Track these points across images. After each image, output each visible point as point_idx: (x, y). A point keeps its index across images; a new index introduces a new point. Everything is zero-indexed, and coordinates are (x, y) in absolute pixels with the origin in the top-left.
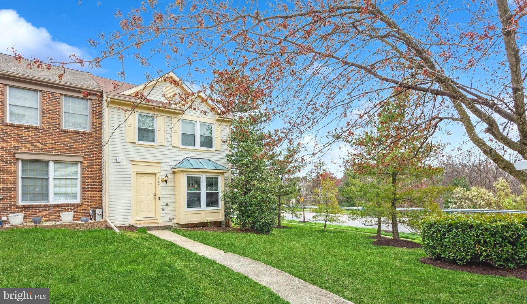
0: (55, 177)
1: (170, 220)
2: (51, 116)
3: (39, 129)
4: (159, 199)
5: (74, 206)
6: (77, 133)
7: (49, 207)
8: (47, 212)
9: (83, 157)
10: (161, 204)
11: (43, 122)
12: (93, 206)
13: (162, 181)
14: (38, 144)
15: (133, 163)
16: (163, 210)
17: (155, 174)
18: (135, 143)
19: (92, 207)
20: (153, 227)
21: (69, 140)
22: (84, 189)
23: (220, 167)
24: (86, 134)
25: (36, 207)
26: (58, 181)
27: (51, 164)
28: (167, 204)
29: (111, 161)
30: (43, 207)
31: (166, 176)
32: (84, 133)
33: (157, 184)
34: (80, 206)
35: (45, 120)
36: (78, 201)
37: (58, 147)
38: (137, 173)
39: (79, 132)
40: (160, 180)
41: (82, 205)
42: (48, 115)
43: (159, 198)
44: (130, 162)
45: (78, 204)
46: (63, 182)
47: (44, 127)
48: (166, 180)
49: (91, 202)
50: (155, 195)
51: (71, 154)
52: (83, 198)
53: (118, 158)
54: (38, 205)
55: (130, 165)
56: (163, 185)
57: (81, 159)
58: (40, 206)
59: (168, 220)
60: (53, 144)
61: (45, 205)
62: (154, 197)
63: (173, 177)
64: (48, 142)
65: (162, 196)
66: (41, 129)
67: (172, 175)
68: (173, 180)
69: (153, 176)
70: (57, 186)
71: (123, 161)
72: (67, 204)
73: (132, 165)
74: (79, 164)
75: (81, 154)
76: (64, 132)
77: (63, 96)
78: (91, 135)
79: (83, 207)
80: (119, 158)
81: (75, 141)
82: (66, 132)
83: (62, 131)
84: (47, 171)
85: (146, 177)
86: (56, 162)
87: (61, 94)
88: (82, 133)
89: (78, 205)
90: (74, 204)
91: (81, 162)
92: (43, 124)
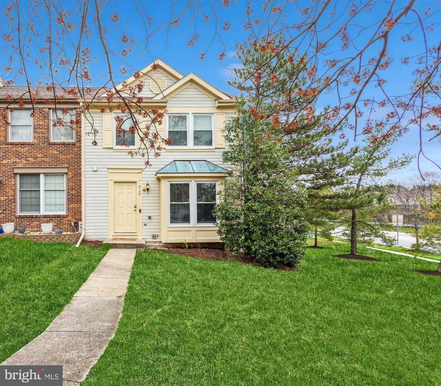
0: (46, 189)
1: (154, 237)
2: (41, 130)
3: (31, 144)
4: (140, 212)
5: (60, 217)
6: (62, 144)
7: (39, 218)
8: (38, 223)
9: (68, 168)
10: (142, 218)
11: (35, 138)
12: (77, 217)
13: (144, 190)
14: (31, 159)
15: (110, 171)
16: (145, 225)
17: (136, 182)
18: (112, 148)
19: (76, 219)
20: (119, 244)
21: (55, 152)
22: (70, 200)
23: (219, 170)
24: (70, 144)
25: (29, 218)
26: (48, 193)
27: (42, 177)
28: (150, 218)
29: (87, 170)
30: (35, 218)
31: (148, 185)
32: (69, 144)
33: (138, 193)
34: (65, 217)
35: (37, 135)
36: (64, 213)
37: (46, 159)
38: (115, 182)
39: (64, 144)
40: (141, 189)
41: (67, 216)
42: (38, 130)
43: (140, 210)
44: (106, 170)
45: (63, 215)
46: (52, 194)
47: (35, 142)
48: (148, 189)
49: (75, 214)
50: (135, 207)
51: (57, 165)
52: (68, 209)
53: (94, 166)
54: (31, 216)
55: (107, 173)
56: (144, 195)
57: (65, 171)
58: (32, 217)
59: (151, 237)
60: (42, 157)
61: (36, 216)
62: (135, 209)
63: (157, 186)
64: (38, 156)
65: (144, 208)
66: (33, 144)
67: (157, 182)
68: (157, 189)
69: (134, 185)
70: (48, 198)
71: (99, 170)
72: (54, 215)
73: (109, 174)
74: (65, 175)
75: (66, 165)
76: (51, 144)
77: (51, 110)
78: (75, 145)
79: (68, 219)
80: (96, 166)
81: (61, 152)
82: (53, 144)
83: (49, 144)
84: (39, 183)
85: (125, 185)
86: (46, 175)
87: (50, 109)
88: (67, 144)
89: (64, 217)
90: (60, 215)
91: (66, 173)
92: (34, 140)
